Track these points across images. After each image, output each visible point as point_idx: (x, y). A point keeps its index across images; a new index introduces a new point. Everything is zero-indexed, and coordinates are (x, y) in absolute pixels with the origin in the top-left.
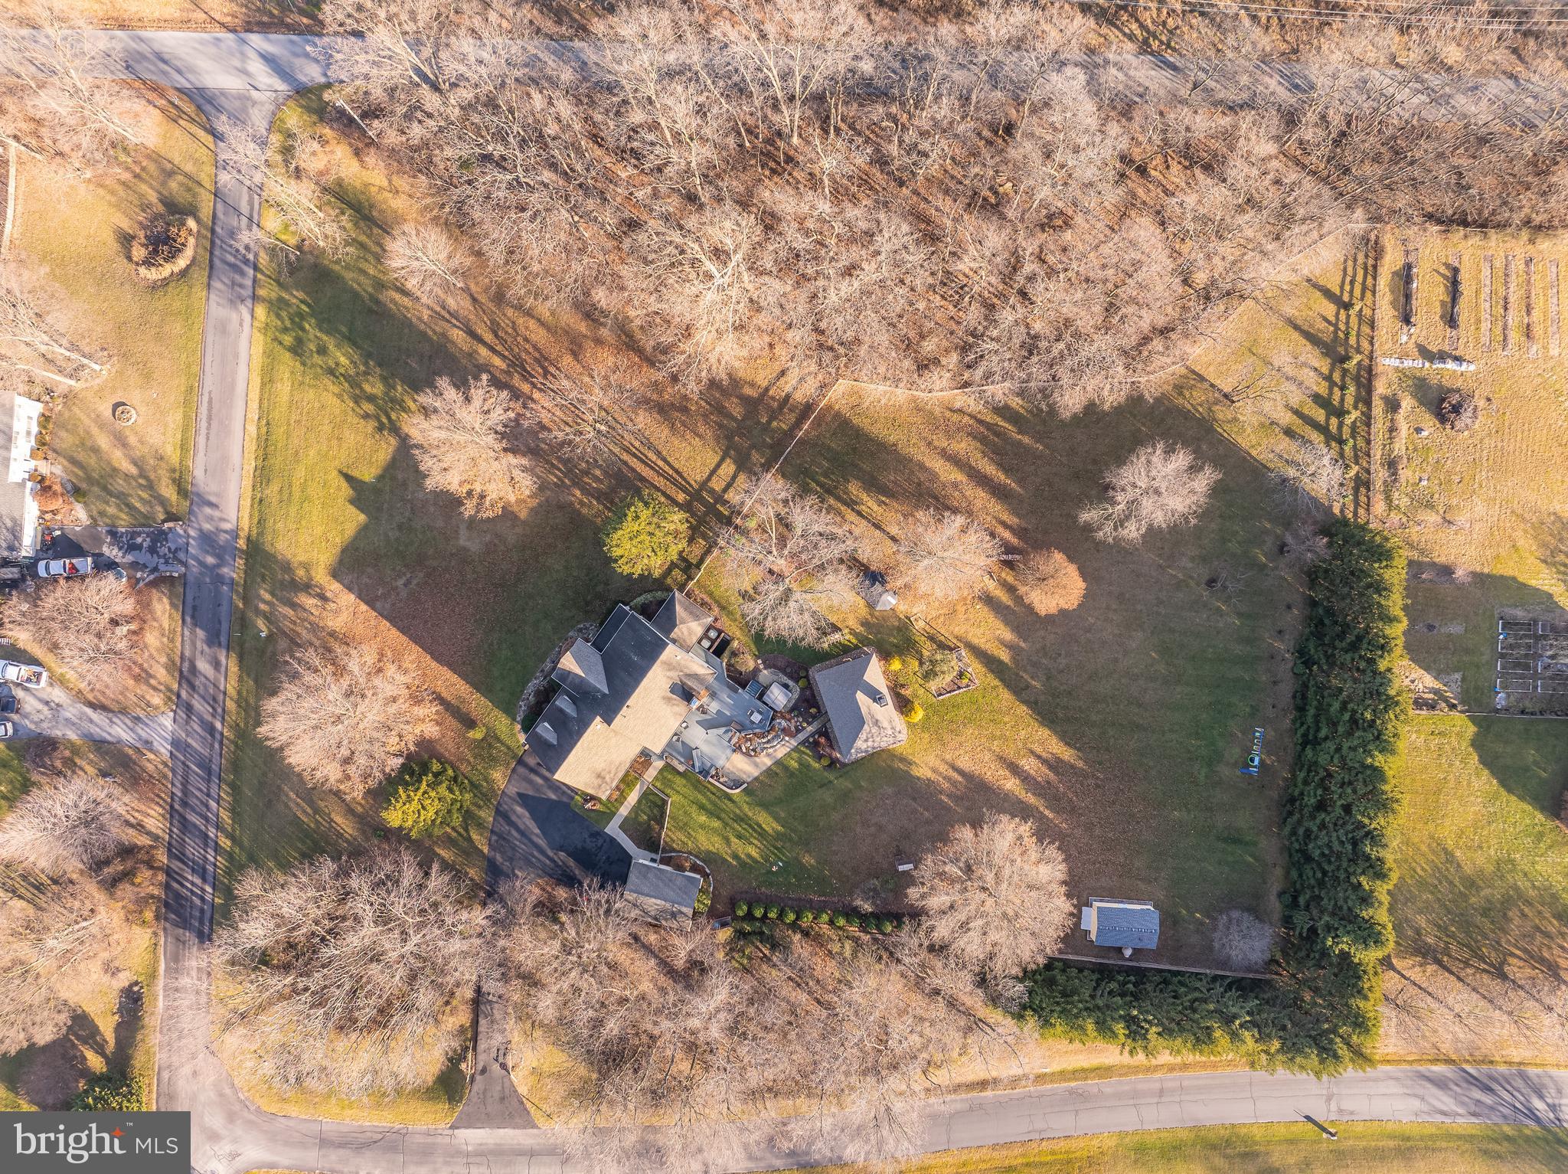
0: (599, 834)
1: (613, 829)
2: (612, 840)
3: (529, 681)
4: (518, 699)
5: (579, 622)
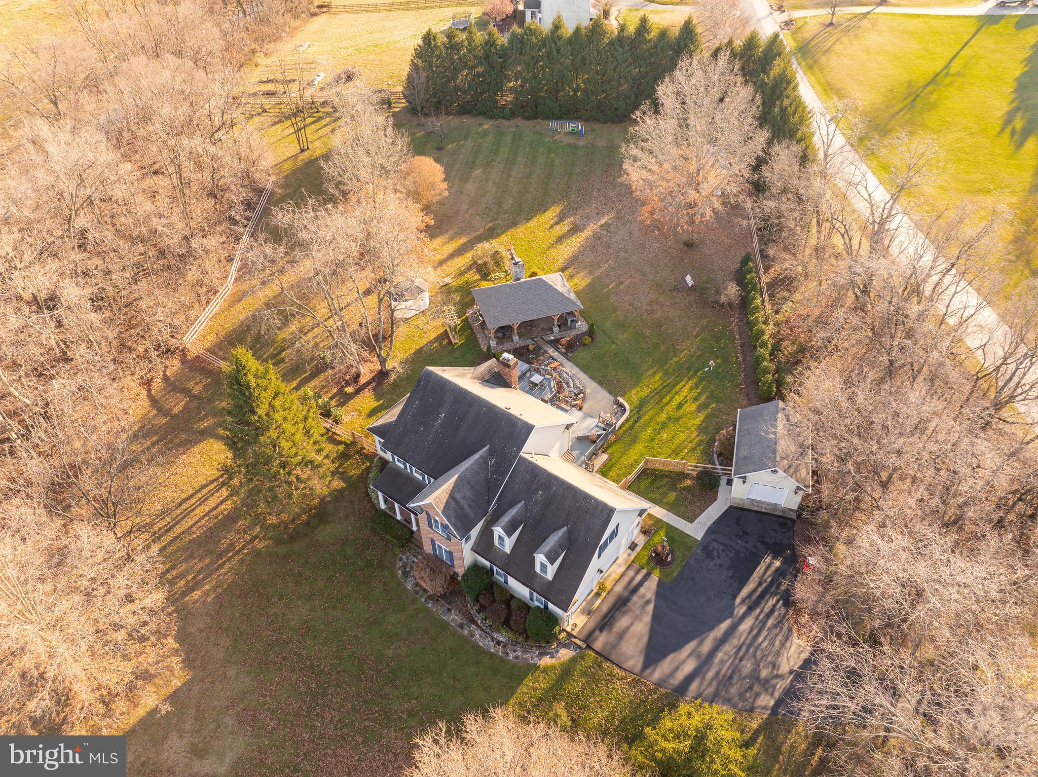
0: (706, 546)
1: (696, 529)
2: (711, 531)
3: (476, 646)
4: (503, 661)
5: (394, 576)
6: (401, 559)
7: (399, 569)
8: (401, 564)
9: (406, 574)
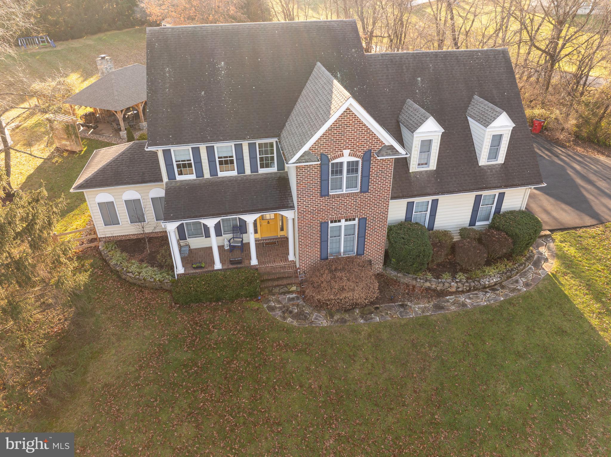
4: (526, 298)
6: (272, 309)
7: (284, 318)
8: (279, 313)
9: (300, 316)
